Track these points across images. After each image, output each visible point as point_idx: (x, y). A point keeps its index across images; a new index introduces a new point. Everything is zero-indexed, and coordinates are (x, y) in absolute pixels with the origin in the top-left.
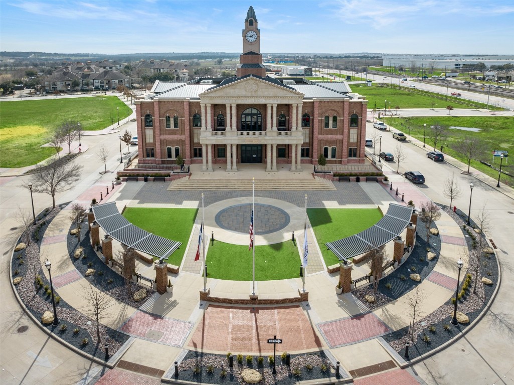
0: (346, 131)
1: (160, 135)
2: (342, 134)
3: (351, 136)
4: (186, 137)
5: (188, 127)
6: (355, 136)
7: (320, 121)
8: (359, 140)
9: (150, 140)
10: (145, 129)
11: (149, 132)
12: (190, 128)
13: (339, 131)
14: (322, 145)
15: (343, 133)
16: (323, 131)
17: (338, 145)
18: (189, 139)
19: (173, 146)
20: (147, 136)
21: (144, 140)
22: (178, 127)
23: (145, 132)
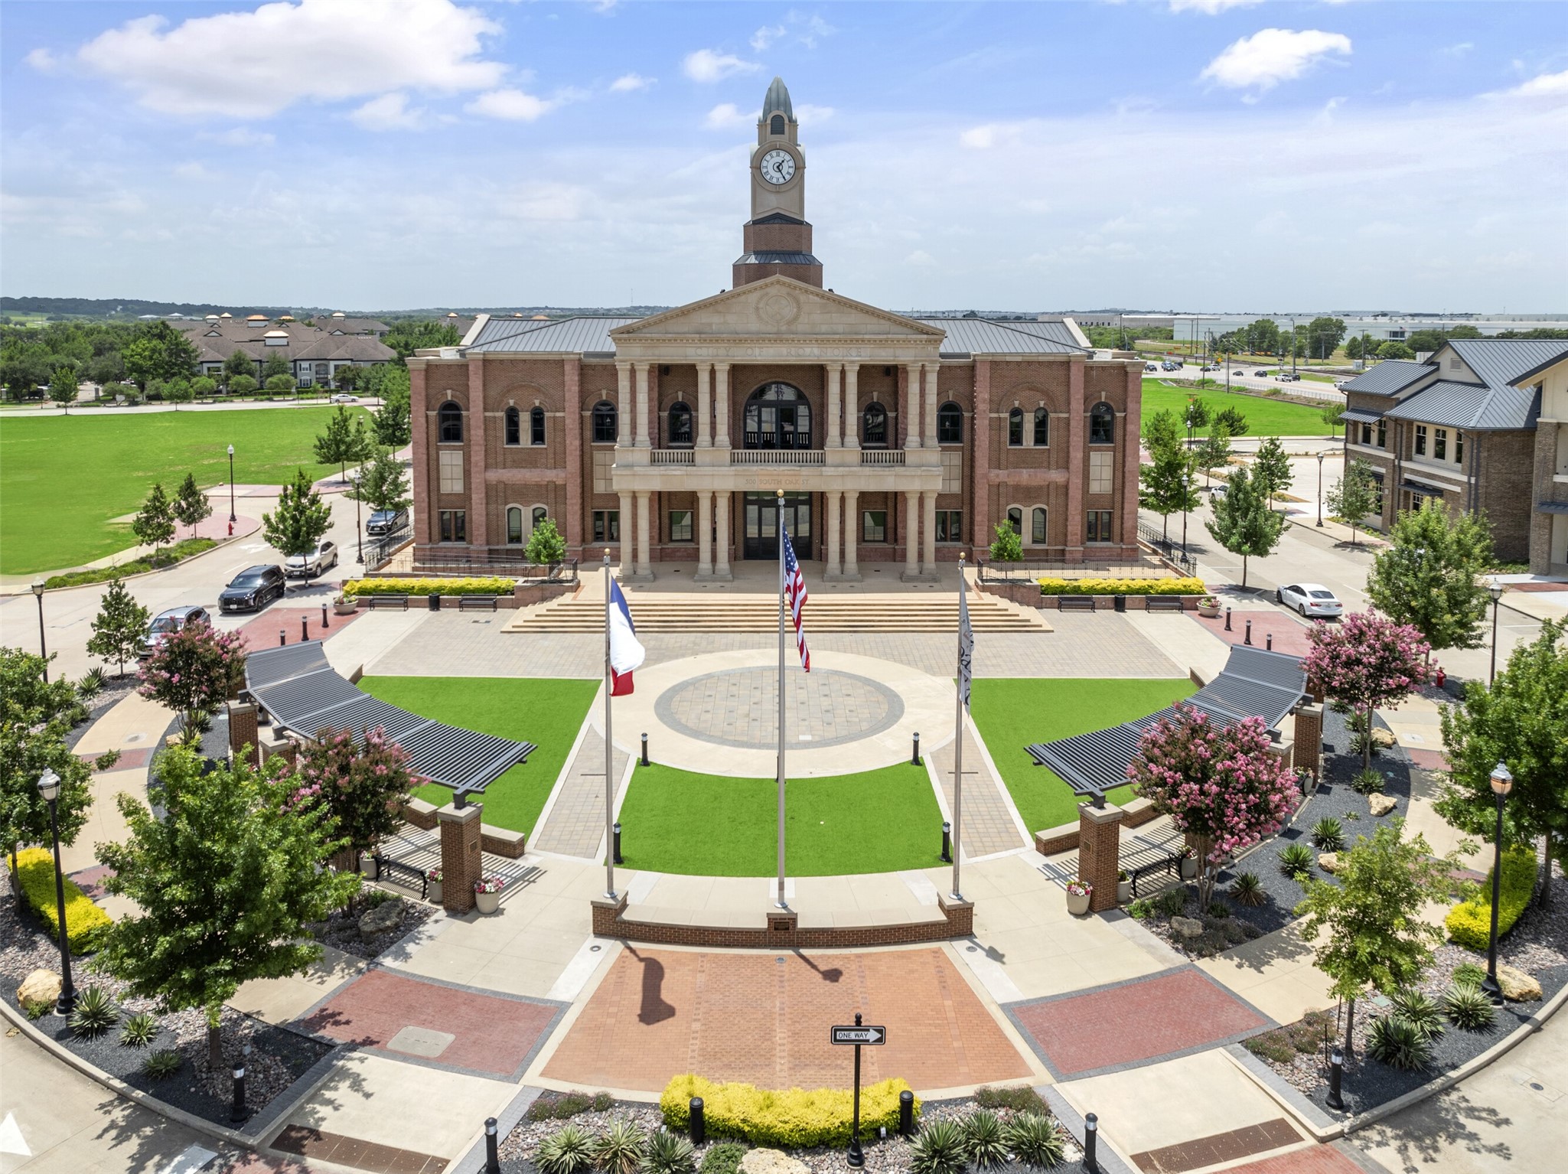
0: (1077, 455)
1: (486, 467)
2: (1066, 465)
3: (1094, 472)
4: (567, 475)
5: (577, 443)
6: (1107, 473)
7: (995, 425)
8: (1118, 485)
9: (451, 484)
10: (438, 449)
11: (451, 459)
12: (582, 445)
13: (1053, 456)
14: (1002, 501)
15: (1068, 462)
16: (1003, 456)
17: (1052, 500)
18: (579, 480)
19: (527, 504)
20: (445, 472)
21: (433, 484)
22: (543, 443)
23: (438, 459)
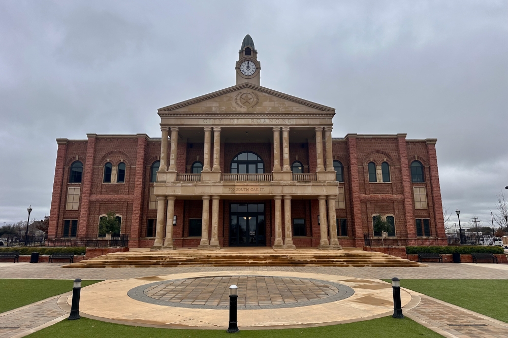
0: (407, 186)
1: (91, 194)
2: (402, 192)
3: (416, 197)
4: (134, 197)
5: (141, 181)
6: (424, 198)
7: (361, 170)
8: (431, 205)
9: (72, 205)
10: (67, 186)
11: (74, 192)
12: (144, 182)
13: (394, 188)
14: (369, 212)
15: (403, 190)
16: (367, 187)
17: (397, 212)
18: (140, 201)
19: (111, 214)
20: (70, 198)
21: (62, 205)
22: (123, 181)
23: (66, 192)
